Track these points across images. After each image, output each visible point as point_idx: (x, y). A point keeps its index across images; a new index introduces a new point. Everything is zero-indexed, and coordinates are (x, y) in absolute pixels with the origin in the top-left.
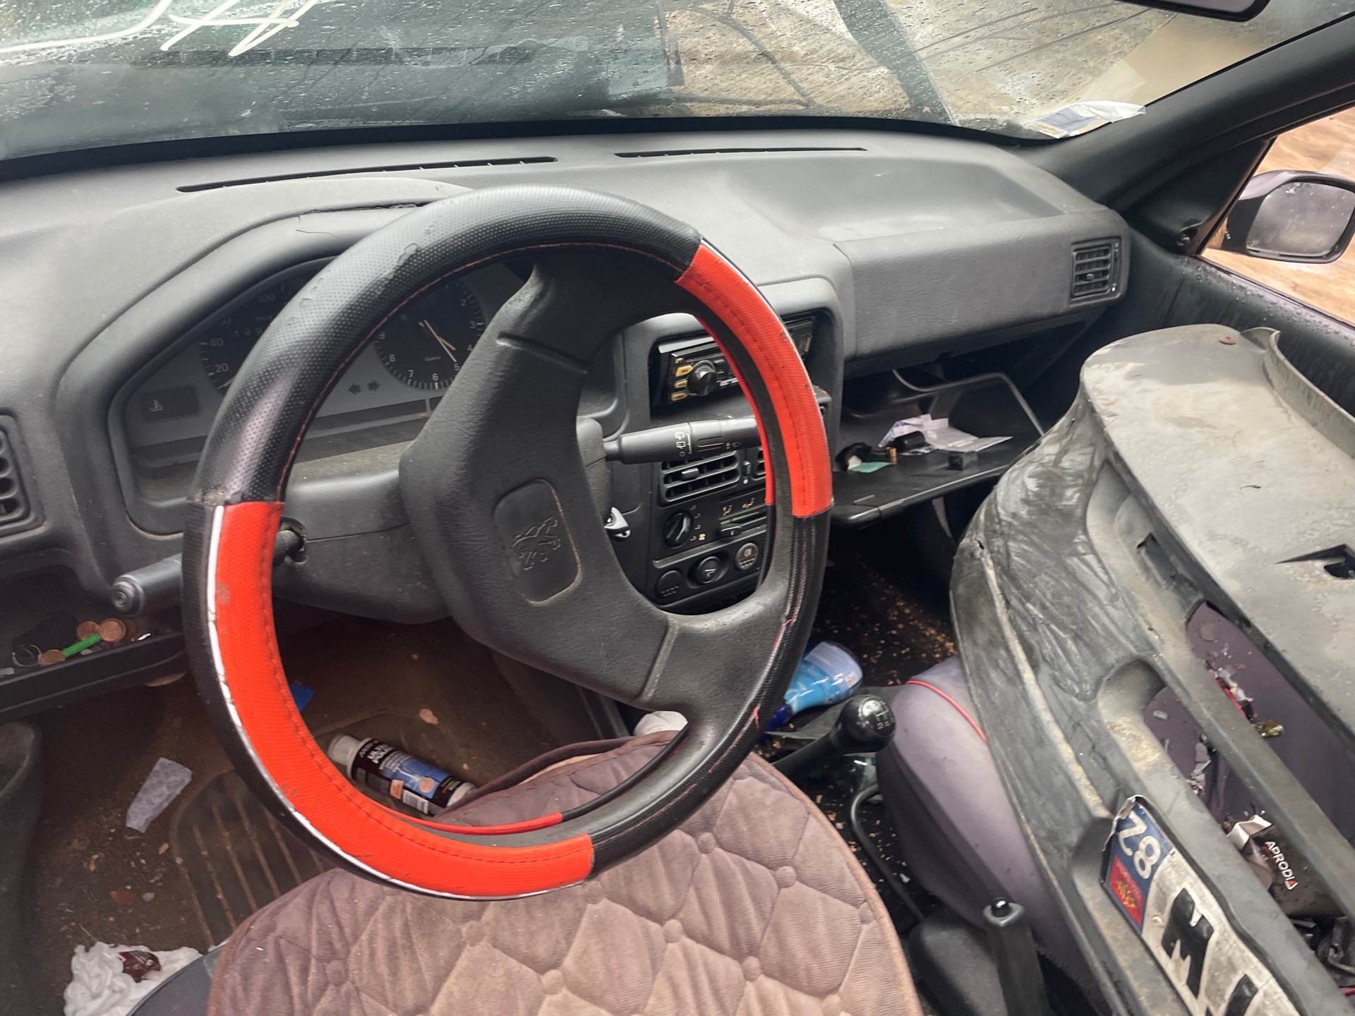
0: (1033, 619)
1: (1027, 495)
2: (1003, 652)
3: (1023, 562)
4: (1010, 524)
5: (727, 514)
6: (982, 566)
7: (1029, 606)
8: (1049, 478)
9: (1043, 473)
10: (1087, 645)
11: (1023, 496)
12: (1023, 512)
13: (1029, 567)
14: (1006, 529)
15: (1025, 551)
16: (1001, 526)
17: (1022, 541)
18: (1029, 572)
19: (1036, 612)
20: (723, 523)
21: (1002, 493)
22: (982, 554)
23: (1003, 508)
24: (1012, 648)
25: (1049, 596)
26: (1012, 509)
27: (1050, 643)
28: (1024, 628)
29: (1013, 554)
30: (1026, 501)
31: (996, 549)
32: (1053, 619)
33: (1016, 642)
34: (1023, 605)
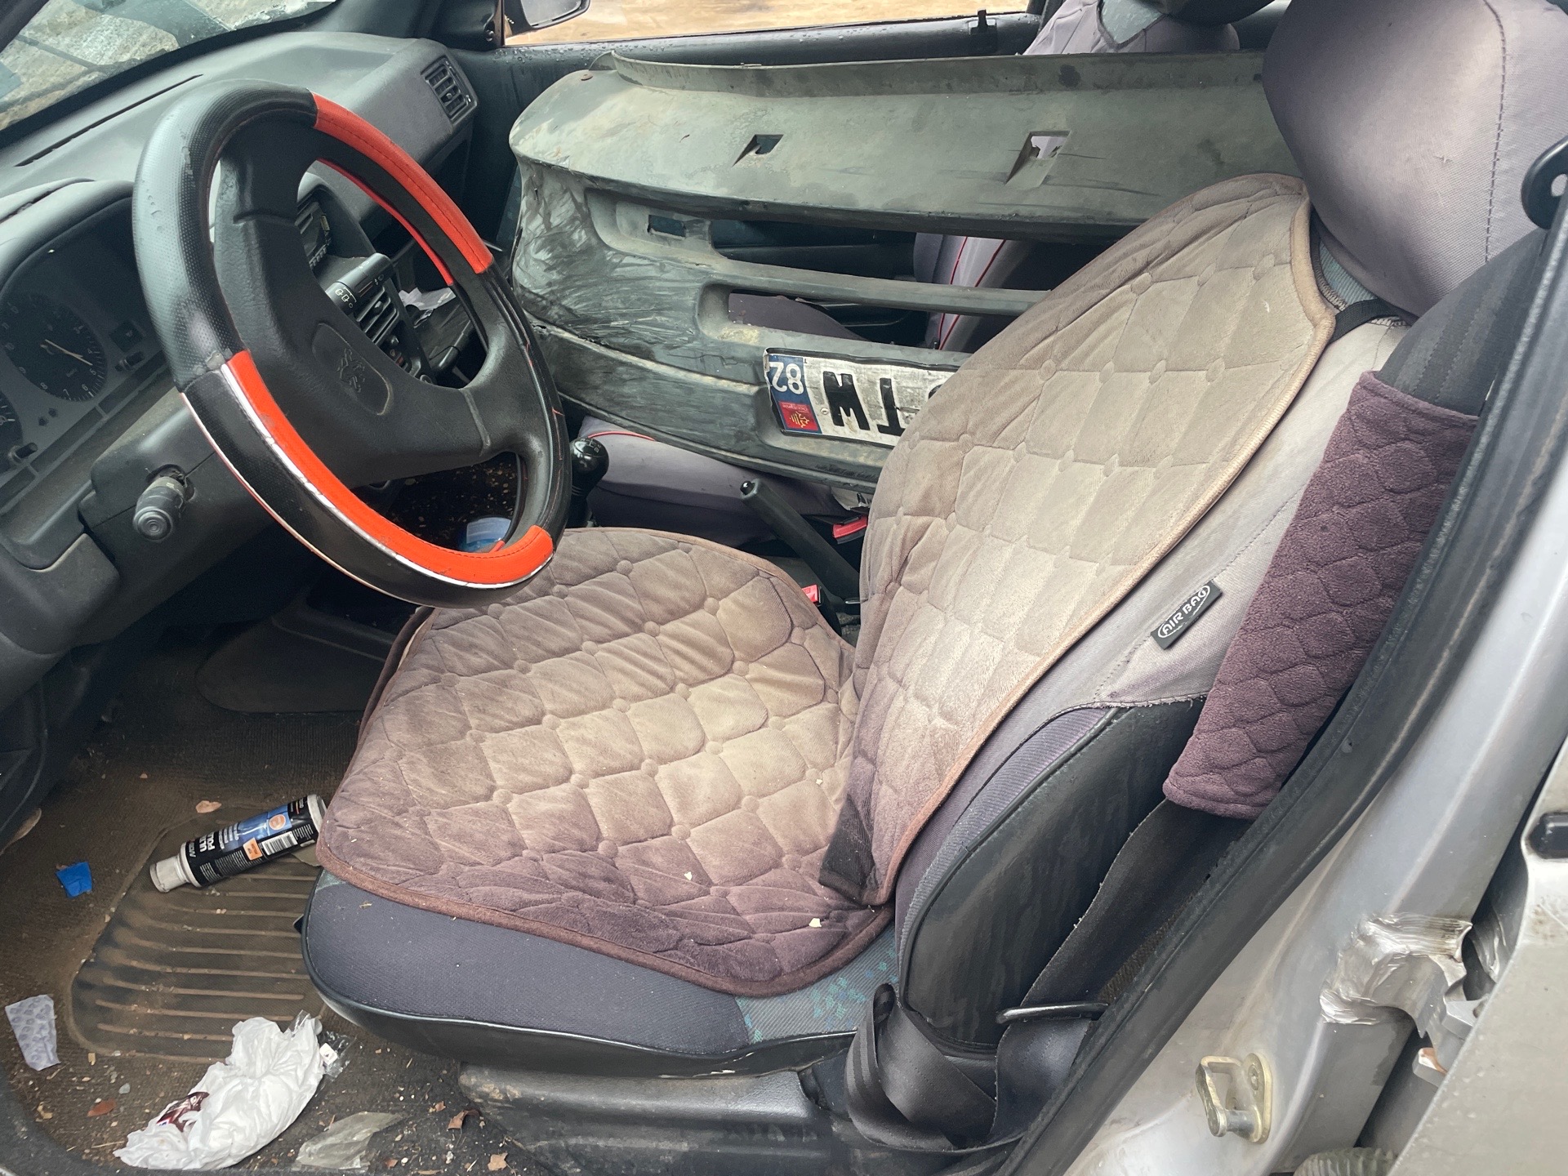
0: (623, 328)
1: (546, 264)
2: (621, 369)
3: (584, 304)
4: (552, 292)
6: (556, 336)
7: (613, 324)
8: (553, 241)
9: (545, 241)
10: (670, 309)
11: (544, 268)
12: (555, 276)
13: (591, 302)
14: (552, 298)
15: (579, 297)
16: (546, 299)
17: (571, 293)
18: (594, 306)
19: (621, 323)
21: (526, 281)
22: (548, 331)
23: (536, 288)
24: (624, 360)
25: (621, 306)
26: (544, 282)
27: (646, 330)
28: (621, 340)
29: (572, 307)
30: (550, 269)
31: (556, 317)
32: (636, 315)
33: (623, 355)
34: (609, 327)
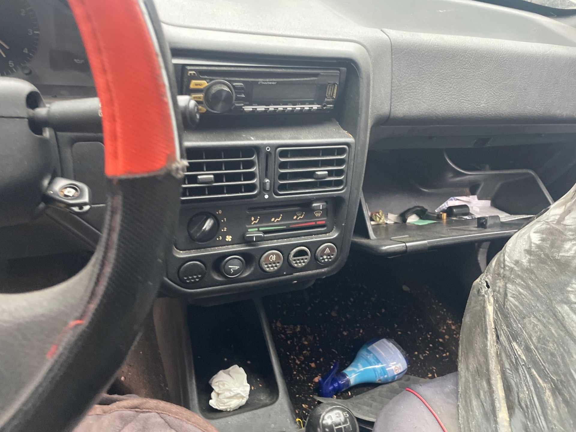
0: (516, 359)
1: (530, 246)
2: (485, 384)
3: (517, 303)
4: (512, 269)
5: (255, 223)
6: (484, 301)
7: (514, 344)
8: (551, 233)
9: (547, 229)
10: (566, 403)
11: (527, 247)
12: (525, 261)
13: (521, 308)
14: (508, 273)
15: (520, 293)
16: (505, 270)
17: (519, 284)
18: (521, 313)
19: (520, 352)
20: (249, 230)
21: (510, 245)
22: (486, 292)
23: (509, 256)
24: (493, 382)
25: (534, 339)
26: (516, 258)
27: (528, 389)
28: (507, 366)
29: (509, 295)
30: (529, 252)
31: (497, 289)
32: (536, 364)
33: (499, 376)
34: (510, 343)
